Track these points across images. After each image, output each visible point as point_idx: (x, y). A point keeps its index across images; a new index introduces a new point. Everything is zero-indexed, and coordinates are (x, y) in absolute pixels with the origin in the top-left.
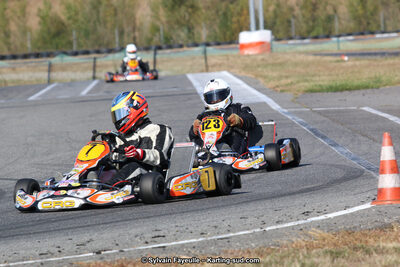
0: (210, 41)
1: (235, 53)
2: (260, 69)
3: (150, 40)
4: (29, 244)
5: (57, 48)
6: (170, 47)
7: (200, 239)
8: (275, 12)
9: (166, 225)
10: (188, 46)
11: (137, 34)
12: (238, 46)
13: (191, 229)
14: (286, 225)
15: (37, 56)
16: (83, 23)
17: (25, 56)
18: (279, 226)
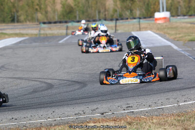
0: (141, 16)
1: (153, 22)
2: (166, 30)
3: (112, 16)
4: (69, 110)
5: (69, 19)
6: (122, 19)
7: (149, 109)
8: (171, 3)
9: (131, 102)
10: (131, 19)
11: (106, 13)
12: (154, 19)
13: (144, 104)
14: (188, 103)
15: (60, 22)
16: (81, 7)
17: (55, 23)
18: (186, 103)
